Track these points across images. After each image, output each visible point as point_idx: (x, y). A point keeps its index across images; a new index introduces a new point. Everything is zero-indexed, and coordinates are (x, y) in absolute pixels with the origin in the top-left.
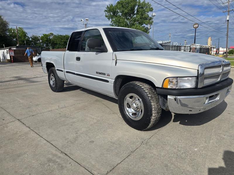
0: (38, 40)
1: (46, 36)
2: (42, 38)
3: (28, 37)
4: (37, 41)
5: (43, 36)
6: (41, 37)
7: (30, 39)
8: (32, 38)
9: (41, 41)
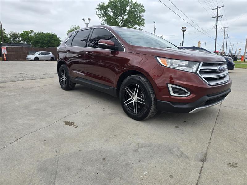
0: (18, 37)
1: (26, 33)
2: (22, 35)
3: (6, 33)
4: (16, 39)
5: (23, 33)
6: (20, 34)
7: (9, 36)
8: (10, 35)
9: (21, 39)
